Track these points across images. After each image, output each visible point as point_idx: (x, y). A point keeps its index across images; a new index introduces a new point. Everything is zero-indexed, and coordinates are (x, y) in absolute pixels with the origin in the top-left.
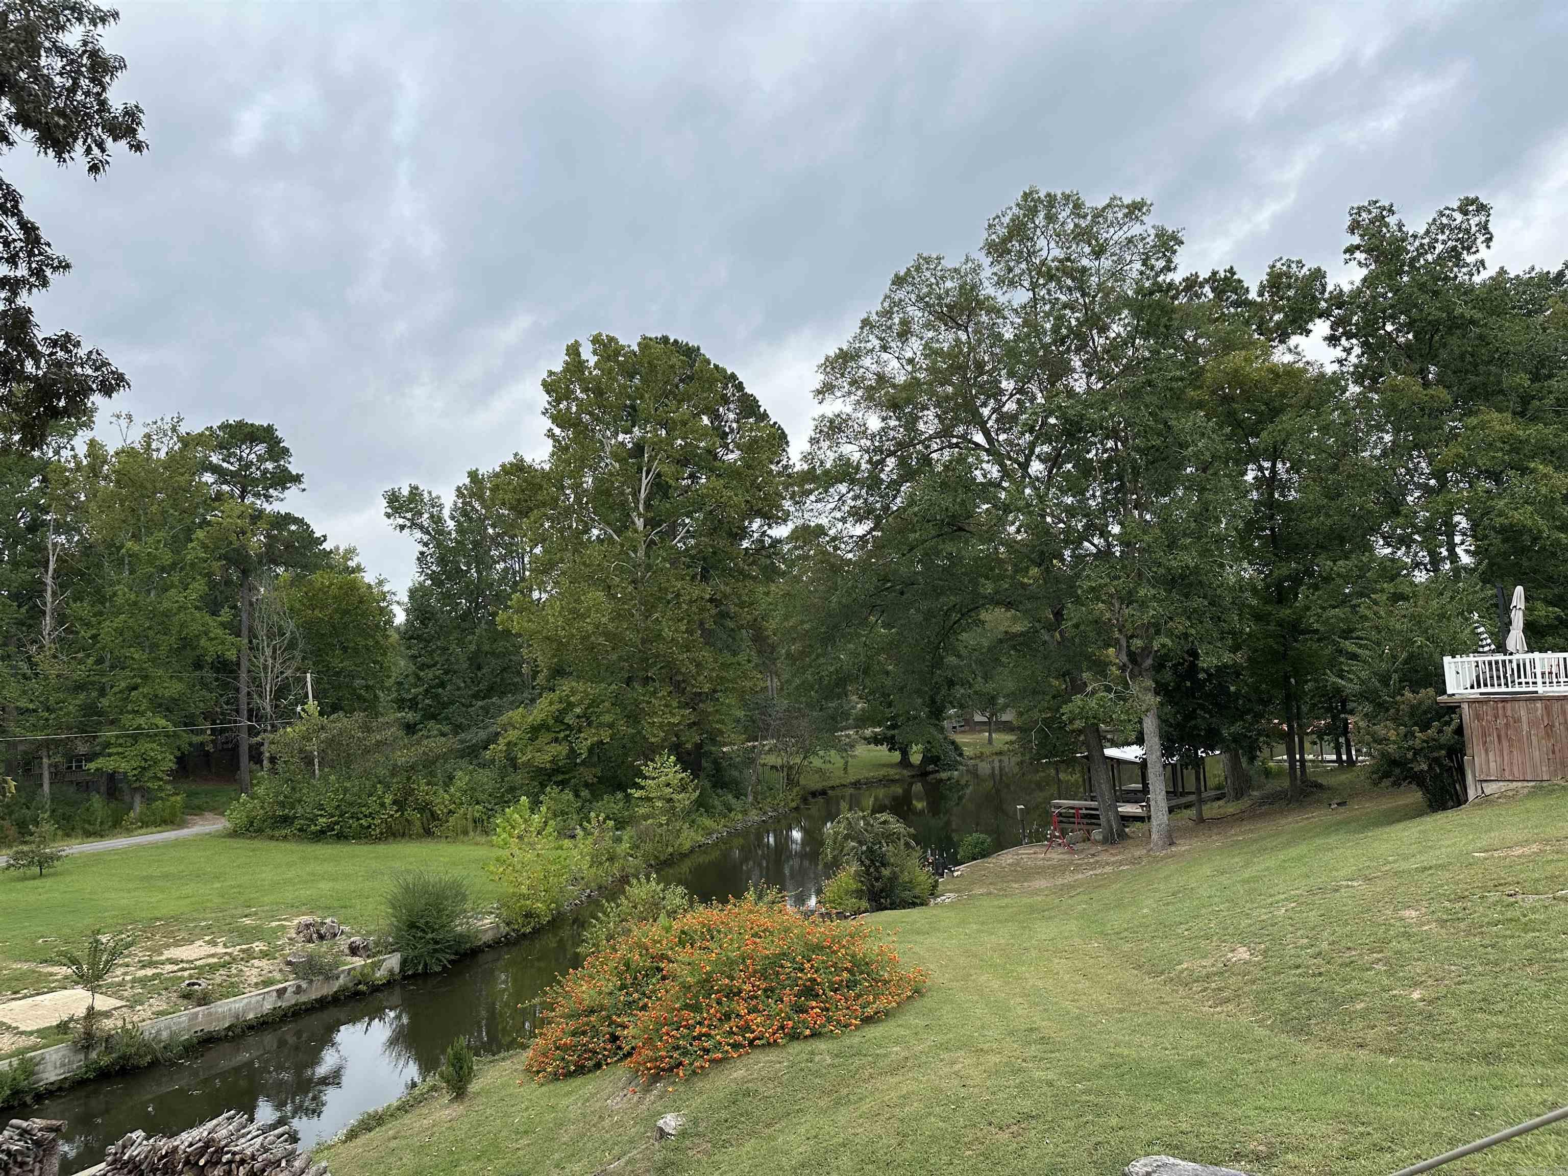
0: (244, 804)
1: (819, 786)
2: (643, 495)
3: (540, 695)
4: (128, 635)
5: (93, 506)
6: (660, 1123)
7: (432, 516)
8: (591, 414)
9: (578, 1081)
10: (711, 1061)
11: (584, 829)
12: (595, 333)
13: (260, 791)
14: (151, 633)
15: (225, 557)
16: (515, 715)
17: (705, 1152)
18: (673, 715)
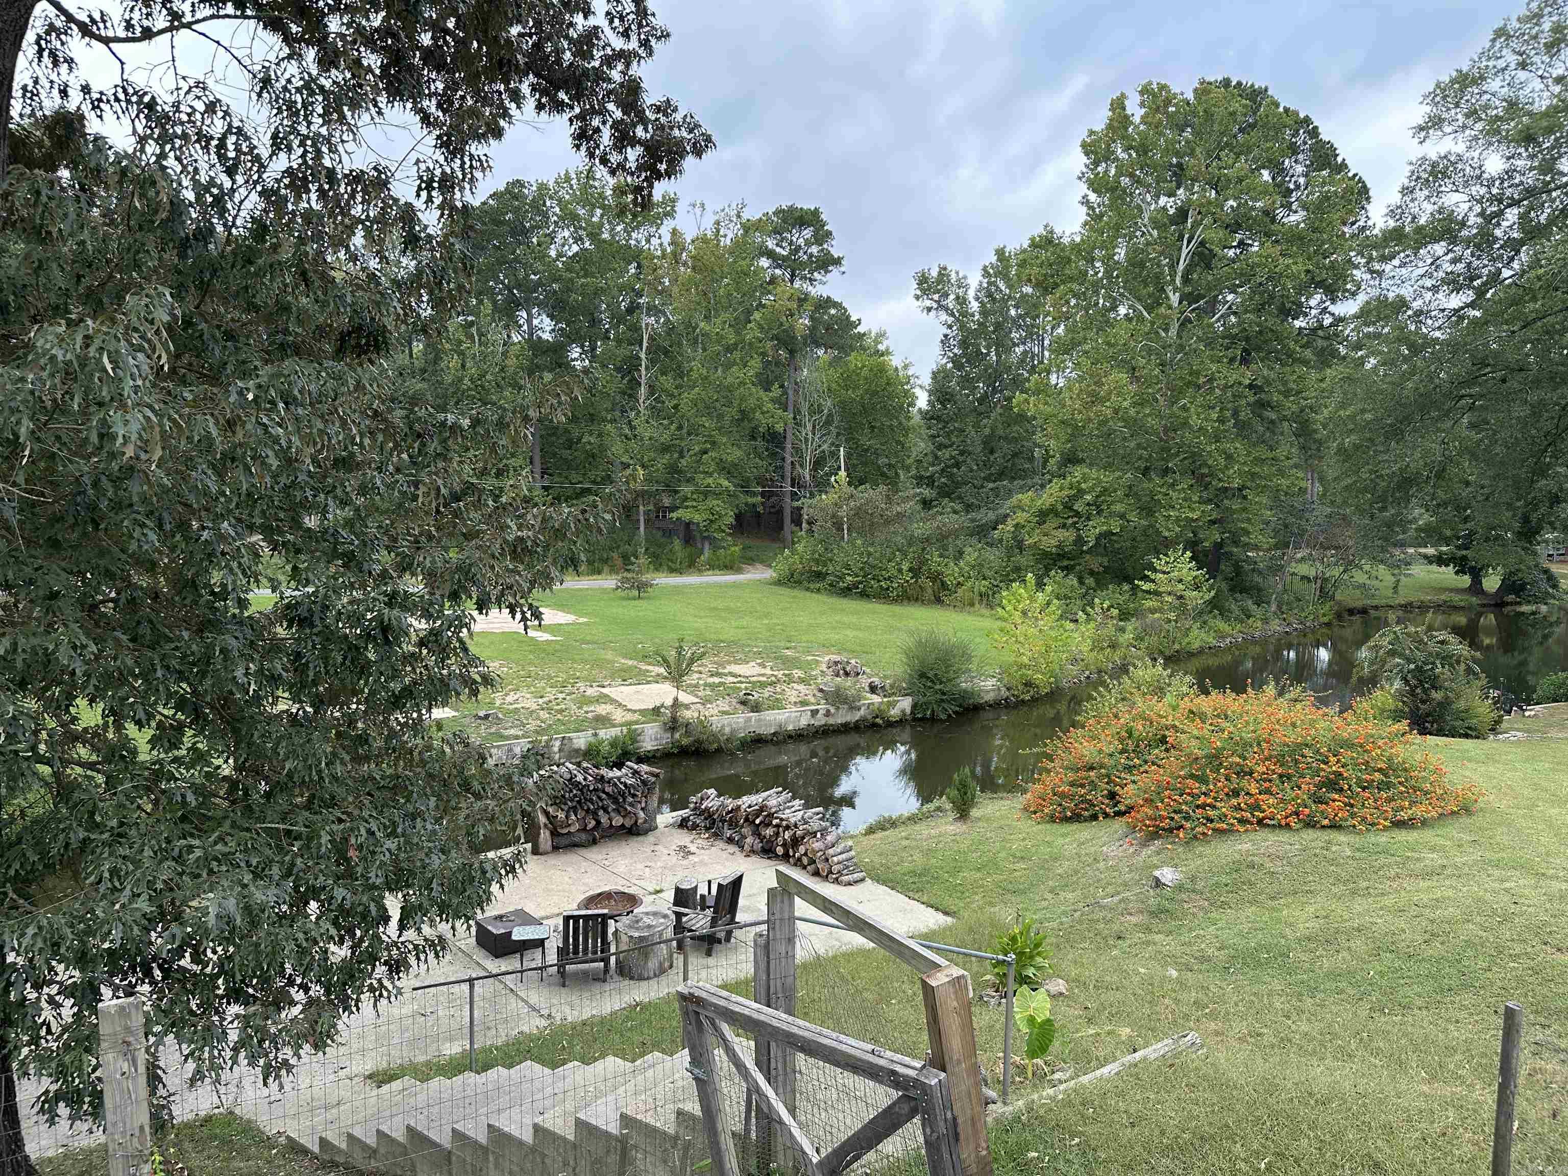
0: (786, 559)
1: (1358, 604)
2: (1181, 266)
3: (1050, 481)
4: (701, 406)
5: (675, 290)
6: (1157, 873)
7: (958, 298)
8: (1131, 175)
9: (1075, 826)
10: (1215, 830)
11: (1088, 614)
12: (1144, 82)
13: (800, 547)
14: (718, 405)
15: (775, 337)
16: (1025, 498)
17: (1201, 908)
18: (1193, 510)
